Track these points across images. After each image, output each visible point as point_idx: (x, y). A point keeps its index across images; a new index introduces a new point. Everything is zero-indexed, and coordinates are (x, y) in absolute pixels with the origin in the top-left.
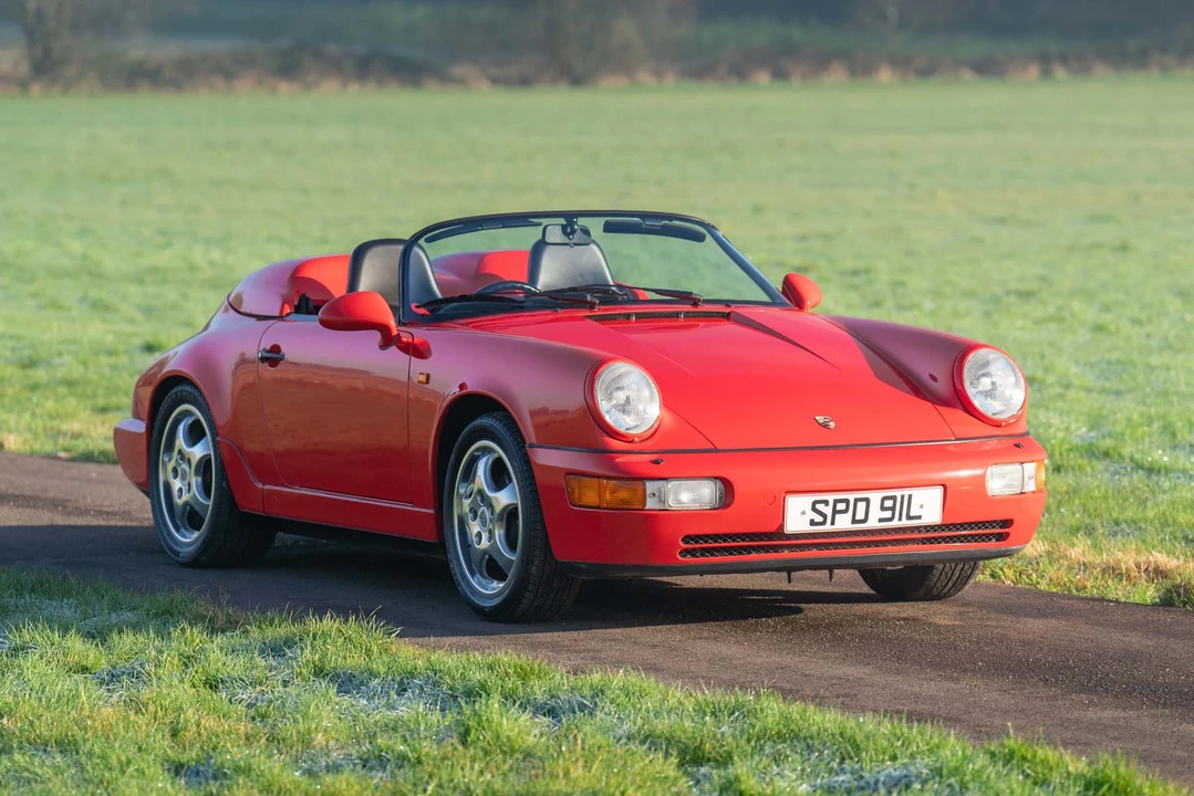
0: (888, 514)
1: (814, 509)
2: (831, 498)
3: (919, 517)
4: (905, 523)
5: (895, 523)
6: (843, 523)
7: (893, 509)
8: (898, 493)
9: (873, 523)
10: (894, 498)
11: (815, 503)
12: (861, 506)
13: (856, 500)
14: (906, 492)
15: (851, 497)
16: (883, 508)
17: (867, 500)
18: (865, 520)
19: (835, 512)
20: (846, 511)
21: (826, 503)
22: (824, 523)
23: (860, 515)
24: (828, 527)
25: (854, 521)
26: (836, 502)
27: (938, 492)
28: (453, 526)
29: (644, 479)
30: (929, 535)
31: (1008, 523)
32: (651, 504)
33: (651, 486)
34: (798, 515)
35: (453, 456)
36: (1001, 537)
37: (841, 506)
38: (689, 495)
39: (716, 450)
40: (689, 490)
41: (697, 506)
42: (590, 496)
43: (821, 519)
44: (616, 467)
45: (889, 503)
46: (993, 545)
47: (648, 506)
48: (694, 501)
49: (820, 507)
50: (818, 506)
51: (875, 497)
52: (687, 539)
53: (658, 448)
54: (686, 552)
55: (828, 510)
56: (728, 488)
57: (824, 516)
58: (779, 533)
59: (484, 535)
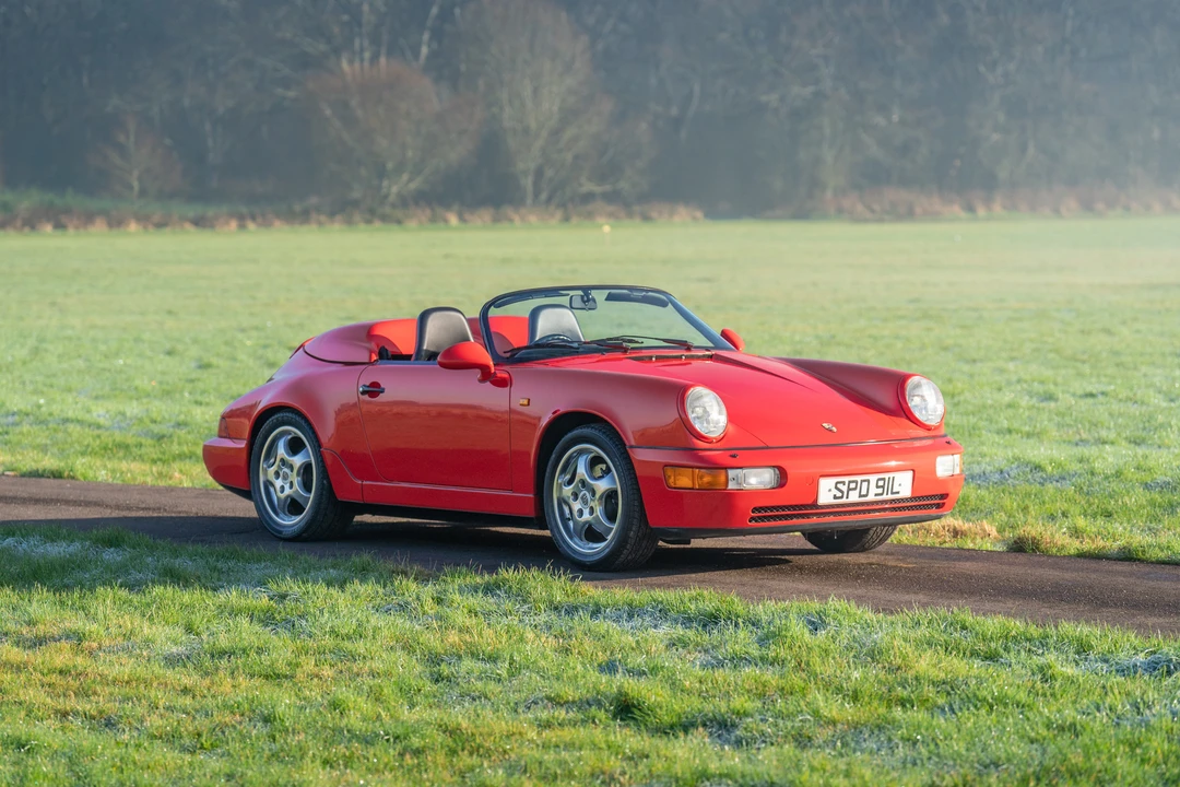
0: (880, 490)
1: (836, 488)
2: (846, 479)
3: (898, 493)
4: (890, 497)
5: (885, 497)
6: (854, 497)
7: (883, 487)
8: (886, 476)
9: (871, 497)
10: (884, 479)
11: (837, 483)
12: (865, 484)
13: (862, 481)
14: (891, 475)
15: (859, 478)
16: (878, 487)
17: (868, 481)
18: (866, 496)
19: (849, 489)
20: (855, 489)
21: (844, 483)
22: (842, 497)
23: (864, 492)
24: (844, 500)
25: (860, 496)
26: (850, 482)
27: (909, 474)
28: (553, 506)
29: (726, 468)
30: (900, 505)
31: (944, 496)
32: (732, 486)
33: (732, 473)
34: (827, 492)
35: (553, 456)
36: (939, 506)
37: (852, 486)
38: (757, 479)
39: (768, 448)
40: (755, 476)
41: (761, 487)
42: (684, 480)
43: (840, 495)
44: (701, 459)
45: (881, 483)
46: (933, 512)
47: (730, 487)
48: (760, 483)
49: (840, 486)
50: (839, 486)
51: (873, 478)
52: (756, 509)
53: (727, 447)
54: (752, 519)
55: (844, 488)
56: (783, 474)
57: (842, 492)
58: (814, 505)
59: (587, 511)
